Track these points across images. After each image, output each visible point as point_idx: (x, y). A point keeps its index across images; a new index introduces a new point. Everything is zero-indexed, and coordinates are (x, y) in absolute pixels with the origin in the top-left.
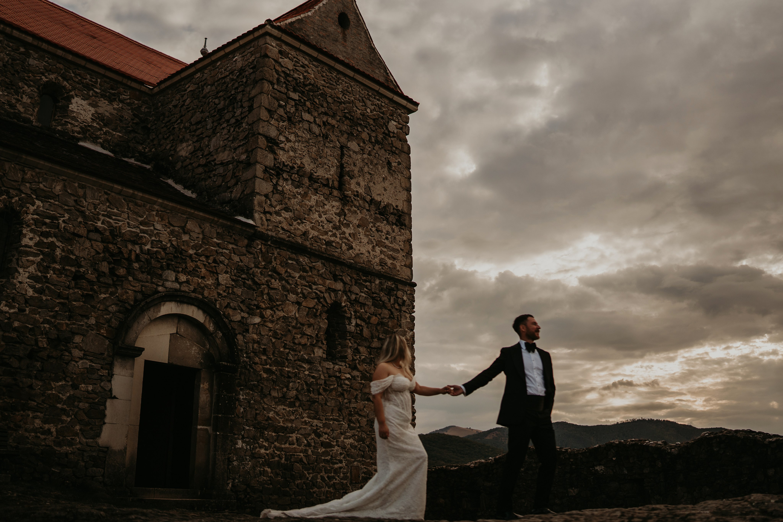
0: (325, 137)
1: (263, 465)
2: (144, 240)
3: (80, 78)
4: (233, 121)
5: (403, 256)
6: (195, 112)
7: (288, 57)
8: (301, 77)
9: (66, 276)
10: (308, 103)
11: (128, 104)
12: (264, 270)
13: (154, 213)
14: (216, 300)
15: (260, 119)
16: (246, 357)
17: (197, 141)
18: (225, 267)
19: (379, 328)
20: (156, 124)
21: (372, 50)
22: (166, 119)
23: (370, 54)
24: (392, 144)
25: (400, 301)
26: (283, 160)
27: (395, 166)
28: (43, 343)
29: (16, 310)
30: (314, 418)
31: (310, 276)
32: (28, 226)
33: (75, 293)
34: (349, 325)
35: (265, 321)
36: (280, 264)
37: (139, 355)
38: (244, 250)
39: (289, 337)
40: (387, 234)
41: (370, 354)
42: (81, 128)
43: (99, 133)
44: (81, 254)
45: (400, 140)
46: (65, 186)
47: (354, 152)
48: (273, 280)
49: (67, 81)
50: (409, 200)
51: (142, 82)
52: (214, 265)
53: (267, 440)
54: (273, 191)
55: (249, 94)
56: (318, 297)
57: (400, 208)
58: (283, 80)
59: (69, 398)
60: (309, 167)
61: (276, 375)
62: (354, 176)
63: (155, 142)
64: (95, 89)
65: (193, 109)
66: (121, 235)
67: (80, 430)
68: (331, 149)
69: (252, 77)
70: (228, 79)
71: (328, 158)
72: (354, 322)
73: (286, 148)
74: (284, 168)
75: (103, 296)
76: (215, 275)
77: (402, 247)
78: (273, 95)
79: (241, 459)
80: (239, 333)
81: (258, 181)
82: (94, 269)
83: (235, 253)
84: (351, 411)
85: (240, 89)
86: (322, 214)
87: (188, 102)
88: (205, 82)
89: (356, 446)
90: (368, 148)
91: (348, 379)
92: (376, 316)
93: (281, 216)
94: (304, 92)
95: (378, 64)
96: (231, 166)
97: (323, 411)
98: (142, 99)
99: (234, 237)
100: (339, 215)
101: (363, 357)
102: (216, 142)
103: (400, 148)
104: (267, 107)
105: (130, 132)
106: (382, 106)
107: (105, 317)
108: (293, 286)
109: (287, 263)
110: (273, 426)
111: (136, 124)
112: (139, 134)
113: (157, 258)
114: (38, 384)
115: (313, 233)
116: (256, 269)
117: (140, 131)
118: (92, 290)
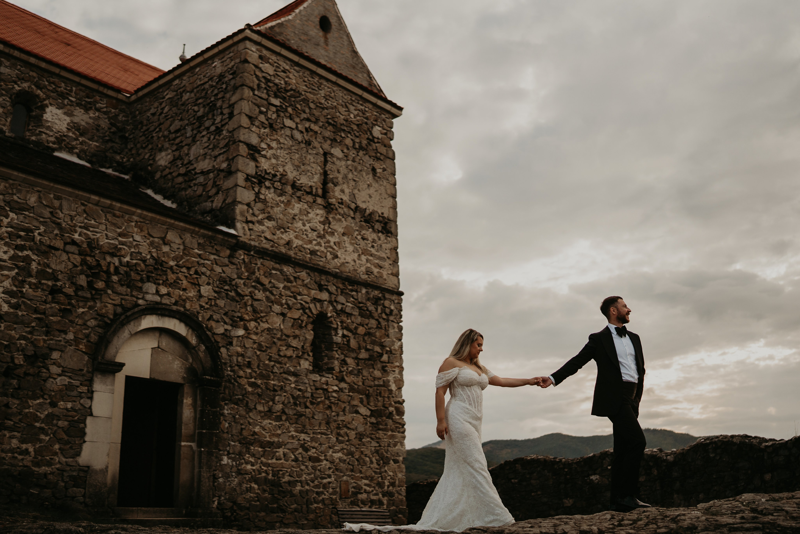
0: (308, 143)
1: (250, 481)
2: (123, 252)
3: (54, 87)
4: (213, 128)
5: (390, 264)
6: (174, 120)
7: (268, 62)
8: (282, 82)
9: (43, 290)
10: (290, 109)
11: (105, 113)
12: (247, 281)
13: (133, 224)
14: (198, 313)
15: (241, 126)
16: (231, 371)
17: (176, 150)
18: (207, 278)
19: (366, 338)
20: (133, 133)
21: (355, 53)
22: (145, 128)
23: (353, 58)
24: (377, 150)
25: (387, 311)
26: (265, 168)
27: (380, 173)
28: (19, 359)
30: (302, 432)
31: (294, 286)
33: (51, 308)
34: (335, 335)
35: (249, 333)
36: (264, 275)
37: (119, 370)
38: (226, 261)
39: (274, 350)
40: (373, 242)
41: (358, 365)
42: (56, 138)
43: (74, 143)
44: (58, 268)
45: (385, 146)
46: (40, 197)
47: (338, 159)
48: (257, 292)
49: (41, 89)
50: (394, 207)
51: (118, 90)
52: (195, 276)
53: (253, 455)
54: (255, 200)
55: (229, 100)
56: (303, 308)
57: (386, 215)
58: (263, 86)
59: (47, 416)
60: (291, 174)
61: (261, 388)
62: (337, 183)
63: (134, 152)
64: (70, 98)
65: (172, 117)
66: (99, 247)
67: (60, 449)
68: (314, 156)
69: (232, 83)
70: (207, 86)
71: (311, 165)
72: (340, 332)
73: (268, 155)
74: (267, 176)
75: (81, 310)
76: (197, 286)
78: (254, 101)
79: (227, 476)
80: (223, 346)
81: (239, 189)
82: (72, 283)
83: (217, 264)
84: (339, 424)
85: (220, 96)
86: (306, 223)
87: (166, 110)
88: (183, 89)
89: (345, 460)
90: (352, 154)
91: (335, 391)
92: (363, 326)
93: (264, 225)
94: (285, 98)
95: (361, 68)
96: (211, 175)
97: (311, 424)
98: (119, 107)
99: (215, 247)
100: (323, 223)
101: (350, 369)
102: (196, 150)
103: (385, 154)
104: (247, 113)
105: (107, 141)
106: (365, 111)
107: (84, 331)
108: (277, 297)
109: (271, 274)
110: (259, 441)
111: (114, 133)
112: (117, 143)
113: (137, 270)
114: (14, 403)
115: (297, 242)
116: (240, 280)
117: (117, 140)
118: (70, 304)
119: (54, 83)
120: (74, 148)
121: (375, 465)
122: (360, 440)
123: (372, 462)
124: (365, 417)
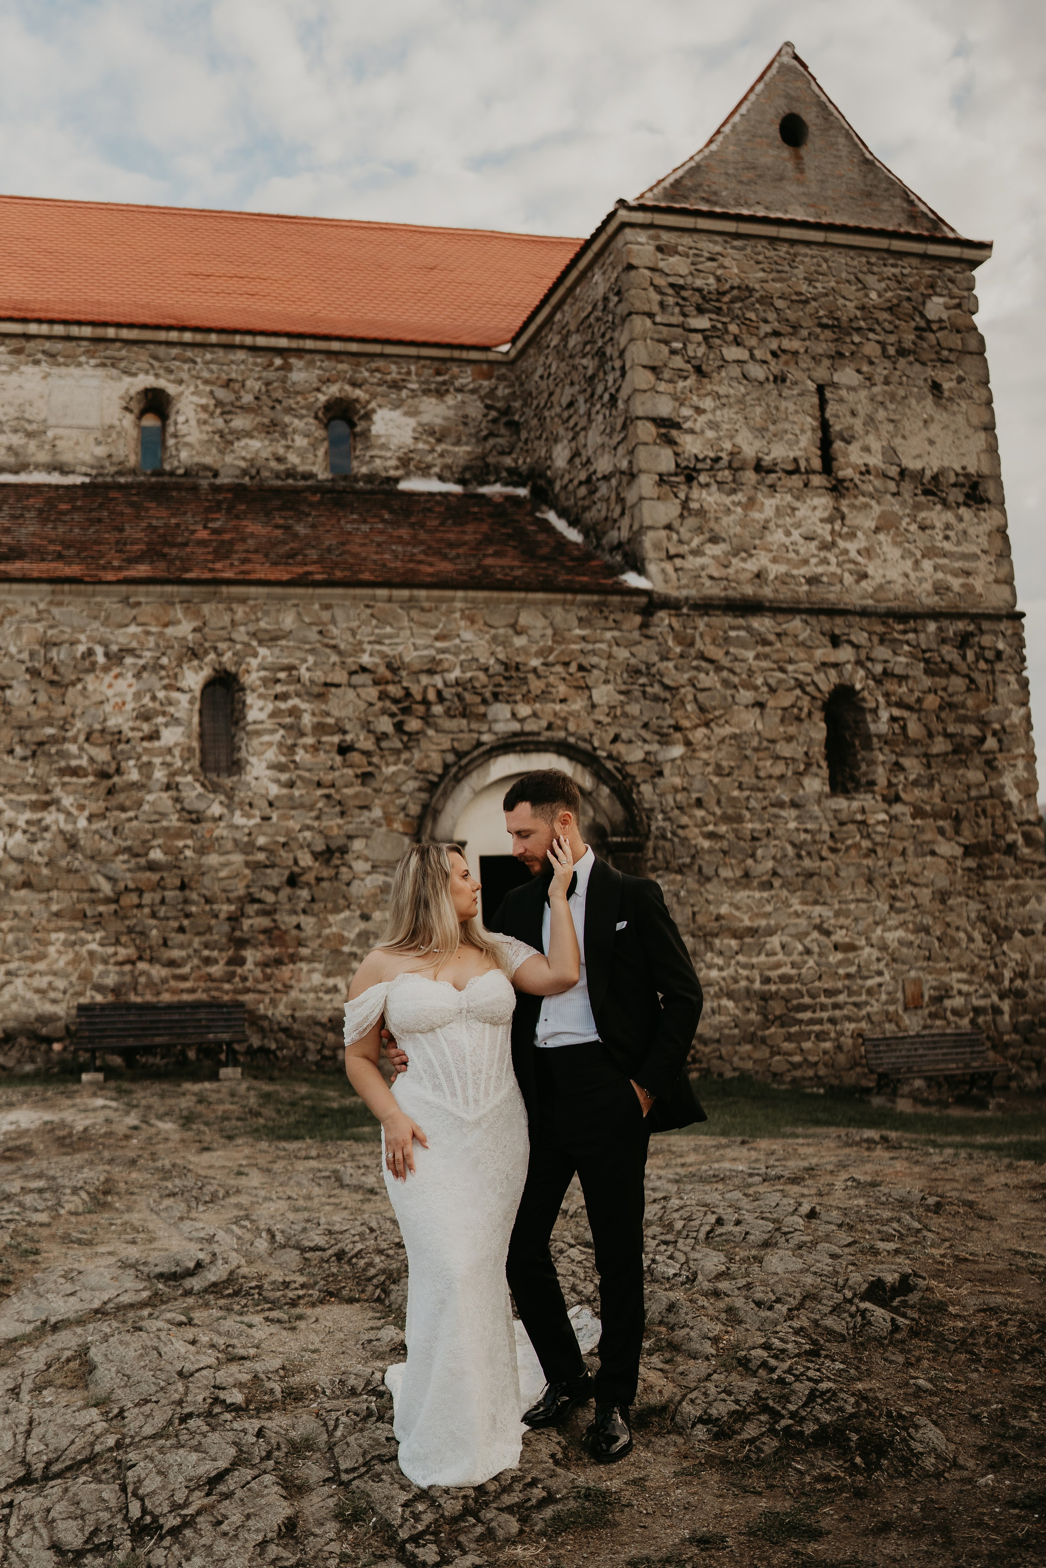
0: (779, 379)
1: (717, 996)
2: (446, 665)
3: (379, 376)
4: (606, 397)
5: (992, 563)
6: (564, 386)
7: (677, 253)
8: (712, 280)
9: (326, 752)
10: (733, 328)
11: (473, 391)
12: (682, 661)
13: (458, 615)
14: (591, 735)
15: (636, 390)
16: (664, 820)
17: (573, 438)
18: (603, 673)
19: (943, 715)
20: (524, 413)
22: (535, 403)
23: (866, 177)
24: (939, 344)
25: (989, 654)
26: (695, 451)
27: (950, 390)
28: (306, 860)
29: (258, 820)
30: (816, 902)
31: (778, 651)
32: (253, 690)
33: (342, 776)
34: (874, 721)
35: (694, 751)
36: (714, 642)
38: (636, 635)
39: (747, 769)
40: (946, 529)
41: (929, 766)
42: (399, 459)
43: (430, 458)
44: (343, 714)
45: (958, 331)
46: (299, 614)
47: (850, 389)
48: (702, 676)
49: (360, 387)
50: (992, 449)
51: (486, 348)
52: (580, 674)
53: (721, 953)
54: (681, 516)
55: (618, 344)
56: (800, 685)
57: (972, 470)
58: (671, 300)
59: (359, 935)
60: (751, 448)
61: (728, 840)
62: (853, 437)
63: (529, 445)
64: (410, 385)
65: (561, 380)
66: (404, 666)
68: (795, 399)
69: (619, 310)
70: (592, 319)
71: (791, 418)
72: (884, 715)
73: (697, 427)
74: (700, 466)
75: (392, 769)
76: (587, 692)
77: (986, 546)
78: (656, 336)
80: (645, 782)
81: (646, 504)
82: (369, 731)
83: (618, 645)
84: (894, 881)
85: (608, 337)
86: (793, 529)
87: (554, 367)
88: (568, 328)
89: (911, 943)
90: (881, 370)
91: (883, 822)
92: (936, 692)
93: (703, 554)
94: (720, 309)
95: (885, 190)
96: (614, 482)
97: (833, 887)
98: (496, 373)
99: (612, 617)
100: (830, 520)
101: (912, 777)
102: (593, 438)
103: (960, 347)
104: (645, 363)
105: (486, 438)
106: (903, 275)
107: (398, 802)
108: (744, 676)
109: (727, 639)
110: (729, 929)
111: (495, 421)
112: (502, 436)
113: (474, 687)
114: (308, 922)
115: (775, 570)
116: (665, 663)
117: (503, 431)
118: (370, 764)
119: (377, 370)
120: (429, 467)
121: (979, 943)
122: (943, 901)
123: (971, 939)
124: (951, 862)
